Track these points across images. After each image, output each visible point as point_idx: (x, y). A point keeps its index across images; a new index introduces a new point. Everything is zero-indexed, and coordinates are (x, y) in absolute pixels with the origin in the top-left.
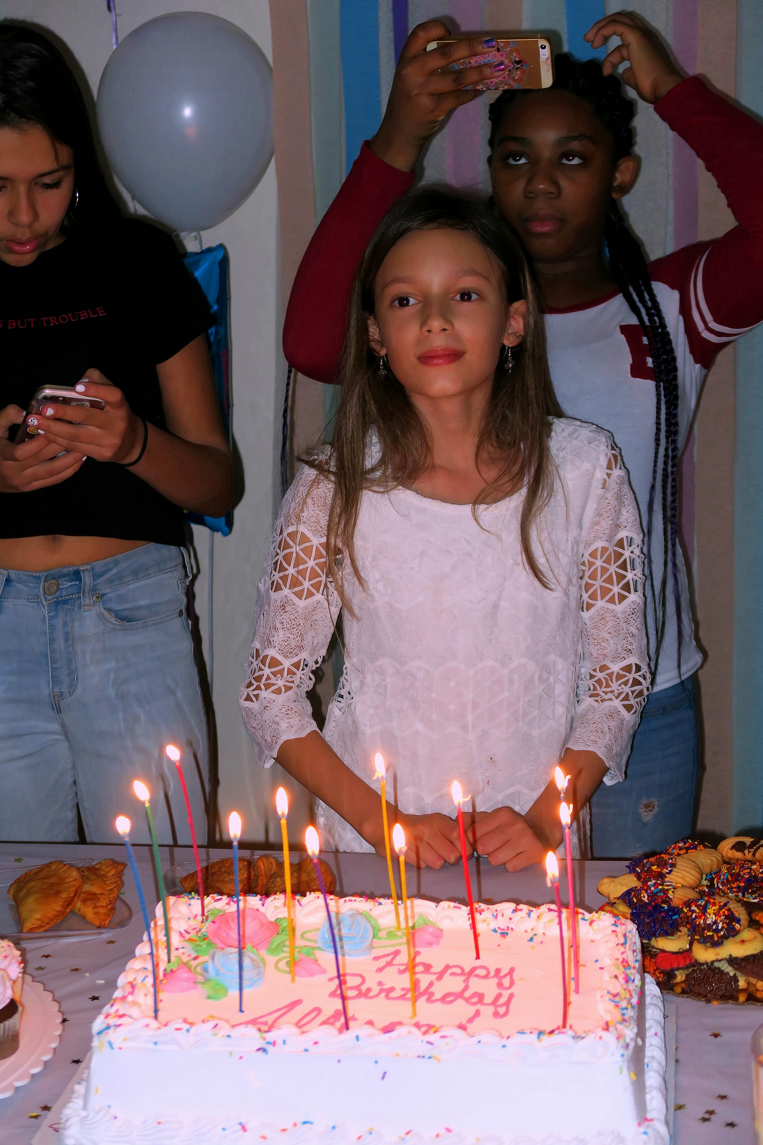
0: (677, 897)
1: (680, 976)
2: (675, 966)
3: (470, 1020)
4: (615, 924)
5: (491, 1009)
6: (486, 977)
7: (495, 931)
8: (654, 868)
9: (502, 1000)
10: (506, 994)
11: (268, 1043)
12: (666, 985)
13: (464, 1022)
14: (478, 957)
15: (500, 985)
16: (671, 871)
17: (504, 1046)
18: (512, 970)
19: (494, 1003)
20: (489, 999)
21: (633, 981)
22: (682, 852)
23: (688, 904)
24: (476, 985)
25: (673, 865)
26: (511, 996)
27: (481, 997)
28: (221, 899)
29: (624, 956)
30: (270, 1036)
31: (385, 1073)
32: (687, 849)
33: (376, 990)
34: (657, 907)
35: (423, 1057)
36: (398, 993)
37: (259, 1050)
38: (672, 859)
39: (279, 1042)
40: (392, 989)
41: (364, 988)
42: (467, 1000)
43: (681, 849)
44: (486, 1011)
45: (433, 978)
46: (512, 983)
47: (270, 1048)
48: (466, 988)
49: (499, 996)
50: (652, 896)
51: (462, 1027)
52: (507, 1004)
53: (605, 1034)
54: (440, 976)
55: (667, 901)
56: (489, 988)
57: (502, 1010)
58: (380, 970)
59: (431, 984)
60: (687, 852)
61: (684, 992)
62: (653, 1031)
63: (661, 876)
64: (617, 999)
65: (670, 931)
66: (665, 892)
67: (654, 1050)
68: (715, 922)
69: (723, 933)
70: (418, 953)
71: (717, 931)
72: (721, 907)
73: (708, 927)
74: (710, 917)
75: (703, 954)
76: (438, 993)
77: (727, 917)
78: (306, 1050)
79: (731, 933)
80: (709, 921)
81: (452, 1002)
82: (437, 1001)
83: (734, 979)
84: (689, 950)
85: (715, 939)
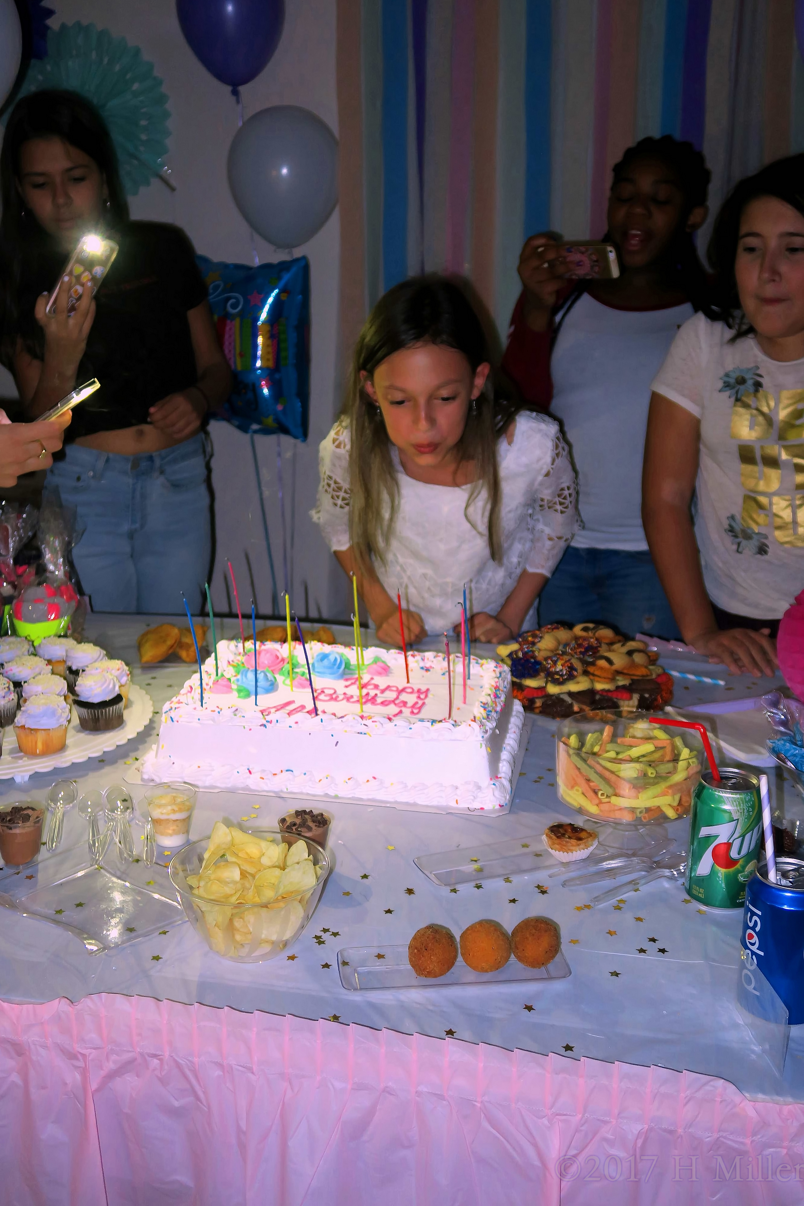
0: (540, 656)
1: (538, 703)
2: (535, 695)
3: (395, 715)
4: (496, 667)
5: (410, 710)
6: (412, 693)
7: (422, 668)
8: (530, 639)
9: (418, 706)
10: (420, 702)
11: (267, 721)
12: (529, 707)
13: (391, 716)
14: (408, 682)
15: (419, 697)
16: (540, 641)
17: (410, 729)
18: (428, 690)
19: (413, 706)
20: (410, 704)
21: (502, 699)
23: (546, 659)
24: (404, 697)
25: (541, 637)
26: (424, 704)
27: (405, 703)
29: (498, 684)
30: (269, 718)
31: (338, 742)
32: (553, 629)
33: (341, 697)
34: (527, 661)
35: (361, 733)
36: (355, 699)
37: (261, 725)
38: (541, 634)
39: (274, 721)
40: (352, 697)
41: (334, 696)
42: (395, 704)
44: (406, 711)
45: (378, 692)
46: (426, 696)
47: (268, 725)
48: (397, 698)
49: (416, 703)
50: (525, 654)
51: (390, 719)
52: (420, 708)
53: (473, 723)
54: (383, 691)
55: (534, 657)
56: (411, 699)
57: (415, 711)
58: (346, 687)
59: (376, 695)
60: (552, 631)
61: (541, 712)
62: (513, 730)
63: (533, 644)
64: (486, 706)
65: (533, 674)
67: (511, 740)
68: (561, 670)
69: (566, 677)
70: (372, 679)
71: (562, 675)
72: (566, 662)
73: (557, 673)
74: (559, 667)
75: (553, 689)
76: (379, 700)
77: (569, 667)
78: (290, 727)
79: (571, 677)
80: (558, 670)
81: (387, 705)
82: (378, 704)
83: (571, 705)
84: (545, 687)
85: (560, 680)
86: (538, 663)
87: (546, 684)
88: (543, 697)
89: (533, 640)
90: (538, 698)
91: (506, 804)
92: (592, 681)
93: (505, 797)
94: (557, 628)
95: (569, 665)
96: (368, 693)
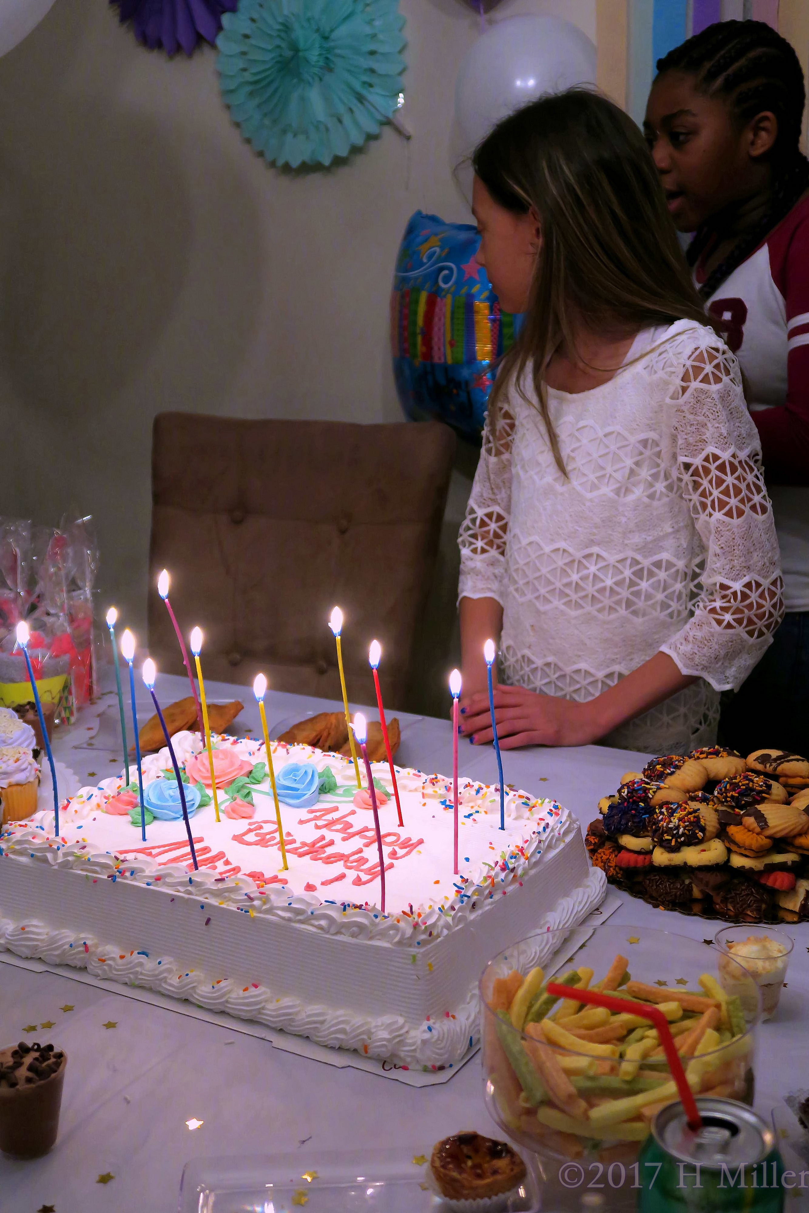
3: (327, 883)
5: (358, 875)
6: (392, 843)
8: (658, 767)
12: (618, 881)
13: (316, 884)
14: (401, 824)
15: (392, 854)
16: (673, 772)
18: (420, 842)
19: (370, 870)
20: (366, 865)
22: (702, 756)
23: (663, 805)
24: (372, 850)
25: (678, 767)
26: (391, 866)
27: (362, 862)
29: (525, 846)
31: (209, 919)
32: (709, 754)
35: (241, 910)
36: (294, 846)
38: (679, 761)
40: (293, 841)
42: (347, 863)
43: (702, 753)
44: (352, 876)
45: (340, 837)
46: (407, 854)
48: (359, 852)
52: (379, 873)
54: (349, 837)
55: (646, 800)
58: (303, 822)
59: (331, 843)
60: (706, 757)
65: (638, 830)
66: (646, 790)
68: (677, 828)
69: (682, 839)
71: (677, 836)
72: (690, 813)
73: (669, 831)
74: (675, 821)
75: (660, 857)
76: (329, 851)
77: (691, 823)
78: (148, 884)
79: (692, 841)
80: (671, 825)
82: (320, 859)
83: (689, 888)
84: (651, 852)
85: (673, 843)
86: (650, 810)
87: (654, 847)
89: (662, 769)
90: (640, 868)
91: (452, 1065)
92: (729, 851)
94: (717, 753)
95: (692, 819)
96: (323, 838)
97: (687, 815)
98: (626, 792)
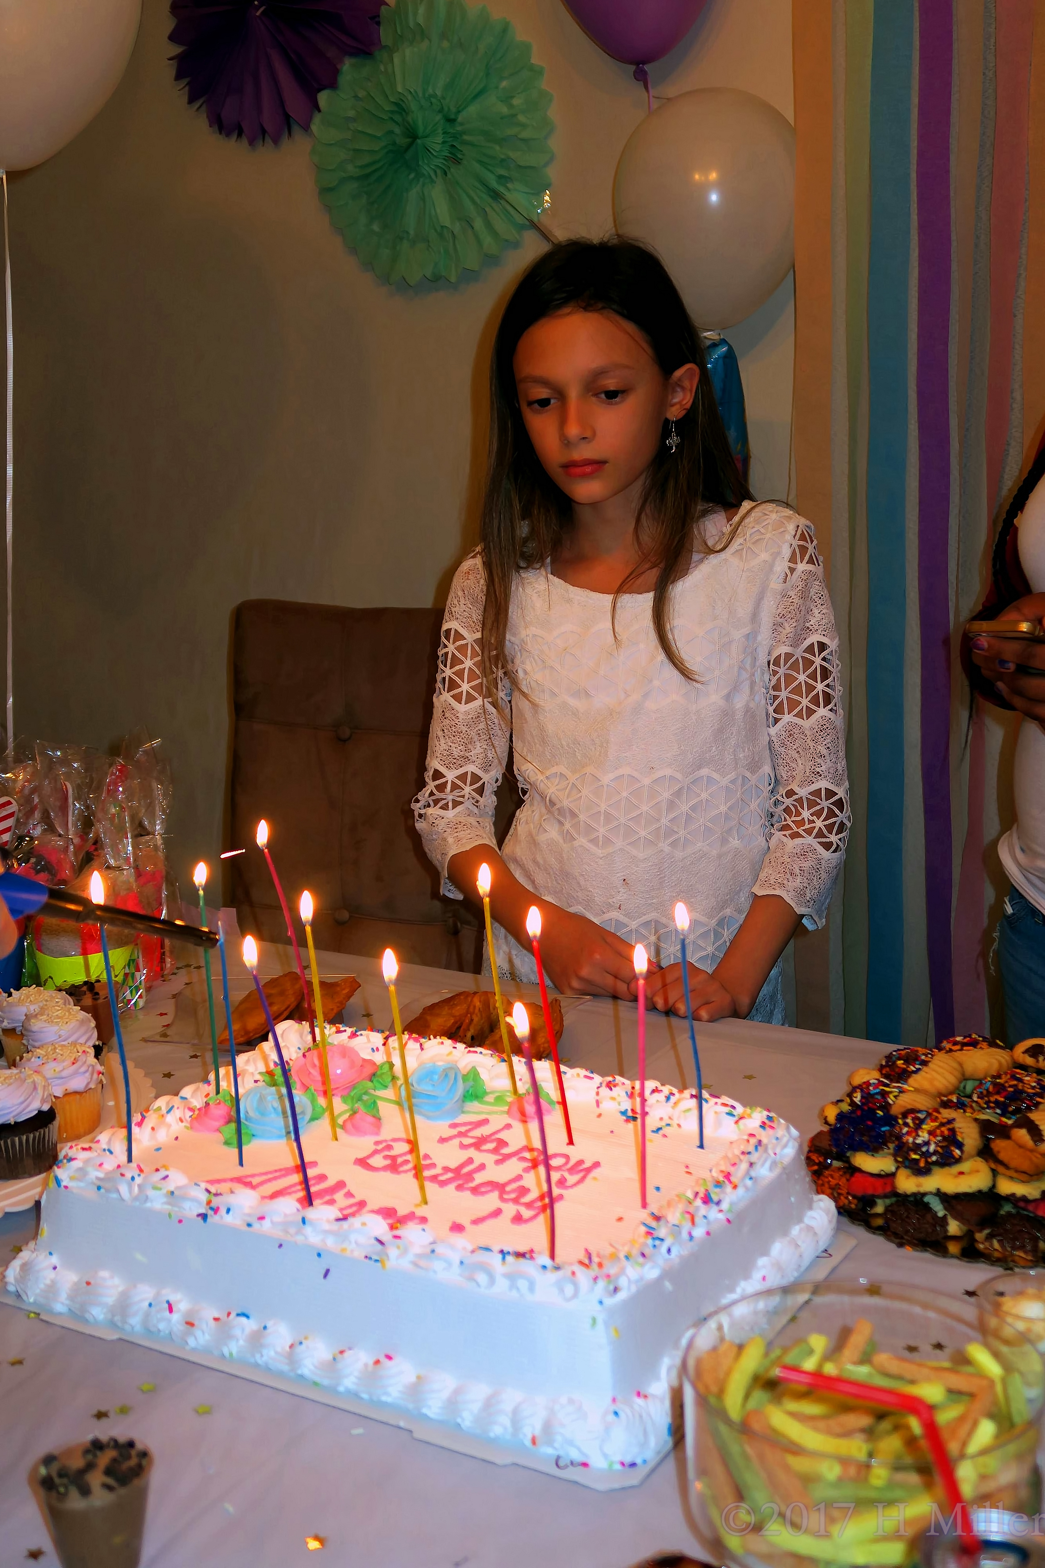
0: (900, 1104)
1: (879, 1208)
2: (870, 1192)
3: (478, 1221)
5: (519, 1211)
6: (560, 1168)
7: (623, 1112)
8: (900, 1062)
10: (554, 1194)
11: (211, 1209)
13: (466, 1222)
14: (570, 1142)
15: (561, 1181)
16: (919, 1070)
18: (597, 1165)
19: (532, 1203)
20: (528, 1197)
21: (718, 1203)
22: (955, 1048)
23: (907, 1114)
24: (534, 1176)
25: (925, 1063)
26: (559, 1198)
27: (522, 1192)
28: (345, 1031)
29: (731, 1170)
32: (965, 1046)
33: (415, 1162)
34: (870, 1113)
36: (434, 1171)
37: (196, 1216)
38: (926, 1055)
39: (223, 1209)
40: (431, 1166)
41: (401, 1159)
42: (502, 1194)
43: (955, 1043)
44: (510, 1212)
45: (493, 1159)
46: (580, 1181)
48: (518, 1179)
49: (546, 1195)
51: (458, 1229)
52: (544, 1207)
53: (580, 1270)
54: (505, 1158)
55: (886, 1107)
56: (544, 1184)
57: (527, 1214)
58: (444, 1140)
59: (482, 1167)
60: (961, 1050)
61: (878, 1228)
63: (901, 1076)
65: (873, 1147)
66: (884, 1094)
68: (927, 1143)
69: (935, 1159)
70: (508, 1126)
71: (927, 1155)
72: (942, 1125)
73: (917, 1148)
74: (923, 1136)
75: (907, 1183)
76: (480, 1178)
77: (945, 1139)
78: (249, 1225)
79: (947, 1160)
80: (919, 1141)
81: (483, 1193)
82: (468, 1189)
83: (943, 1221)
84: (893, 1175)
85: (922, 1164)
86: (891, 1120)
87: (897, 1168)
88: (885, 1196)
89: (905, 1066)
90: (879, 1197)
91: (645, 1461)
92: (995, 1174)
93: (644, 1445)
94: (974, 1044)
95: (946, 1133)
96: (470, 1161)
97: (938, 1127)
98: (859, 1098)
